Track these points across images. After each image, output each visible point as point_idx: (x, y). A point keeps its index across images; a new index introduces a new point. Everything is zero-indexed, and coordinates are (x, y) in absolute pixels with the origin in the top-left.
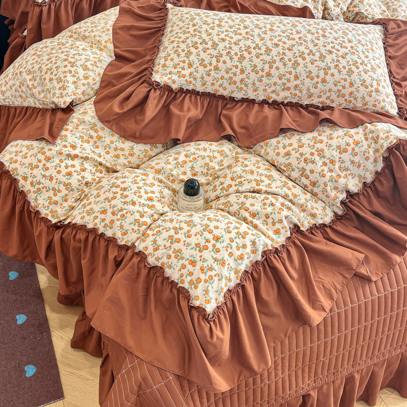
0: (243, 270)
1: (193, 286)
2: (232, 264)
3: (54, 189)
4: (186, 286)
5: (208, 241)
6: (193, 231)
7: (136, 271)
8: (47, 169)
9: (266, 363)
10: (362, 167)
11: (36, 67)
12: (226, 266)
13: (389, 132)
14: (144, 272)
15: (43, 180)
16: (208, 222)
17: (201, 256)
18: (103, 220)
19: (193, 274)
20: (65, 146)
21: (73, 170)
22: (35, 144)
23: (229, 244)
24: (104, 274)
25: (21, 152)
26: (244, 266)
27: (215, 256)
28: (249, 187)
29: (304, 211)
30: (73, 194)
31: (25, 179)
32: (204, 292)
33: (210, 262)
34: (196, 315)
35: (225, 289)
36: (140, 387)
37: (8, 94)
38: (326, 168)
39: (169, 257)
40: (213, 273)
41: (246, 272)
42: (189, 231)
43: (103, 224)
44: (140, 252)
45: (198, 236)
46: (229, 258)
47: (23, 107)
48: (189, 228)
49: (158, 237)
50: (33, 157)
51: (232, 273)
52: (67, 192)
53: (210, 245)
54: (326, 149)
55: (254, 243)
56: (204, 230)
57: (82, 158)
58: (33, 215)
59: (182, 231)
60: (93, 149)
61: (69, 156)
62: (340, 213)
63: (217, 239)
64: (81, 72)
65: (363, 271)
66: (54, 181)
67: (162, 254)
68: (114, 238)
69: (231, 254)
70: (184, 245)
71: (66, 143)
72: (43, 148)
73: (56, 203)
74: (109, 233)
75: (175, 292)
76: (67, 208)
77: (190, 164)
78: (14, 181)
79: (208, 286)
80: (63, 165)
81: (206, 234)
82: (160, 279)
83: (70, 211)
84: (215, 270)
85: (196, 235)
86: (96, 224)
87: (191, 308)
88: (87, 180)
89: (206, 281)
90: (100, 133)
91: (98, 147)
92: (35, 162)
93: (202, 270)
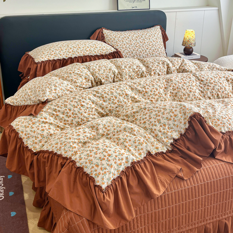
0: (121, 170)
1: (96, 176)
2: (116, 167)
3: (35, 137)
4: (93, 176)
5: (105, 156)
6: (99, 151)
7: (70, 169)
8: (33, 128)
10: (179, 127)
11: (33, 86)
12: (113, 168)
14: (74, 170)
15: (31, 133)
16: (106, 148)
17: (101, 163)
19: (97, 170)
20: (42, 118)
21: (45, 128)
22: (28, 117)
23: (115, 158)
24: (55, 172)
25: (21, 121)
26: (122, 168)
27: (108, 163)
30: (44, 139)
31: (22, 132)
32: (102, 179)
33: (105, 165)
34: (97, 189)
35: (112, 179)
36: (69, 224)
37: (19, 100)
38: (162, 128)
39: (86, 163)
40: (107, 170)
41: (123, 171)
42: (96, 152)
43: (56, 149)
44: (73, 160)
45: (101, 154)
46: (114, 164)
48: (97, 150)
49: (82, 154)
50: (27, 123)
51: (116, 171)
52: (41, 138)
53: (106, 158)
54: (161, 119)
55: (127, 158)
56: (104, 151)
57: (49, 123)
58: (25, 149)
59: (93, 152)
60: (54, 120)
61: (43, 122)
62: (170, 149)
63: (109, 155)
64: (53, 88)
66: (36, 133)
67: (83, 161)
68: (61, 155)
69: (115, 163)
70: (94, 158)
71: (42, 117)
72: (31, 119)
73: (36, 143)
74: (59, 153)
75: (88, 179)
76: (41, 145)
78: (17, 134)
79: (104, 176)
80: (40, 126)
81: (104, 153)
82: (81, 173)
83: (42, 147)
84: (107, 169)
85: (99, 154)
86: (53, 149)
87: (95, 186)
88: (51, 133)
89: (103, 174)
90: (58, 113)
91: (56, 119)
92: (27, 125)
93: (101, 169)
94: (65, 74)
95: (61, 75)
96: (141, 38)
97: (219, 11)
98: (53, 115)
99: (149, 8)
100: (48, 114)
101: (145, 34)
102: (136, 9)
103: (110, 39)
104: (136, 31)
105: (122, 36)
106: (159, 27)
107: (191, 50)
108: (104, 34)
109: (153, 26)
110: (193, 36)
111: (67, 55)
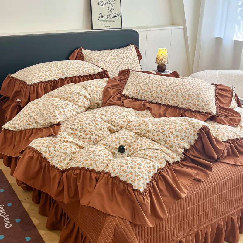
0: (151, 176)
1: (133, 182)
2: (147, 173)
3: (59, 155)
4: (130, 182)
5: (135, 165)
6: (128, 162)
7: (107, 180)
8: (55, 147)
9: (166, 215)
10: (189, 138)
11: (38, 110)
12: (145, 174)
13: (199, 123)
14: (111, 180)
15: (54, 152)
17: (134, 171)
18: (87, 164)
19: (132, 177)
20: (61, 138)
21: (67, 147)
22: (47, 138)
23: (144, 166)
25: (41, 142)
26: (151, 174)
27: (140, 170)
28: (146, 148)
29: (169, 156)
30: (68, 157)
31: (46, 152)
32: (138, 184)
33: (138, 173)
34: (136, 193)
35: (146, 183)
36: (115, 229)
38: (175, 139)
39: (120, 172)
40: (140, 177)
41: (152, 177)
43: (87, 165)
44: (107, 172)
47: (30, 129)
48: (126, 162)
49: (114, 166)
50: (48, 143)
51: (147, 177)
52: (65, 156)
53: (137, 167)
54: (174, 131)
55: (153, 166)
56: (133, 162)
57: (70, 142)
58: (50, 168)
59: (124, 163)
60: (73, 139)
61: (64, 141)
62: (183, 158)
63: (139, 164)
64: (61, 110)
65: (197, 177)
66: (59, 152)
67: (117, 172)
68: (93, 170)
69: (146, 170)
70: (126, 167)
71: (62, 136)
72: (52, 139)
73: (61, 161)
74: (91, 168)
75: (126, 185)
76: (66, 163)
77: (118, 141)
78: (40, 154)
79: (139, 182)
80: (62, 145)
82: (118, 182)
83: (68, 164)
85: (130, 164)
86: (84, 166)
87: (134, 190)
88: (74, 151)
89: (138, 180)
90: (76, 132)
91: (75, 138)
92: (49, 145)
93: (136, 176)
94: (65, 95)
95: (61, 96)
96: (119, 57)
97: (185, 29)
98: (71, 135)
99: (121, 27)
100: (66, 133)
101: (123, 53)
102: (109, 28)
103: (90, 59)
104: (113, 51)
105: (101, 56)
106: (133, 46)
107: (164, 67)
108: (84, 54)
109: (128, 45)
110: (166, 55)
111: (57, 76)
